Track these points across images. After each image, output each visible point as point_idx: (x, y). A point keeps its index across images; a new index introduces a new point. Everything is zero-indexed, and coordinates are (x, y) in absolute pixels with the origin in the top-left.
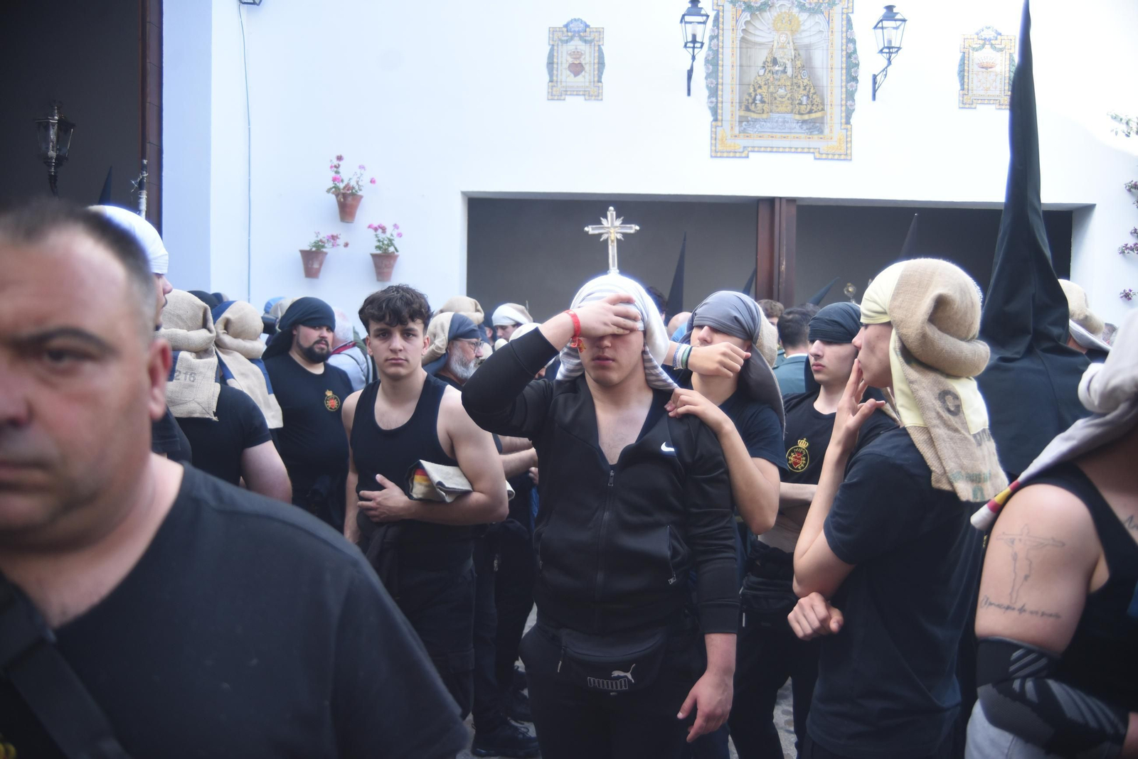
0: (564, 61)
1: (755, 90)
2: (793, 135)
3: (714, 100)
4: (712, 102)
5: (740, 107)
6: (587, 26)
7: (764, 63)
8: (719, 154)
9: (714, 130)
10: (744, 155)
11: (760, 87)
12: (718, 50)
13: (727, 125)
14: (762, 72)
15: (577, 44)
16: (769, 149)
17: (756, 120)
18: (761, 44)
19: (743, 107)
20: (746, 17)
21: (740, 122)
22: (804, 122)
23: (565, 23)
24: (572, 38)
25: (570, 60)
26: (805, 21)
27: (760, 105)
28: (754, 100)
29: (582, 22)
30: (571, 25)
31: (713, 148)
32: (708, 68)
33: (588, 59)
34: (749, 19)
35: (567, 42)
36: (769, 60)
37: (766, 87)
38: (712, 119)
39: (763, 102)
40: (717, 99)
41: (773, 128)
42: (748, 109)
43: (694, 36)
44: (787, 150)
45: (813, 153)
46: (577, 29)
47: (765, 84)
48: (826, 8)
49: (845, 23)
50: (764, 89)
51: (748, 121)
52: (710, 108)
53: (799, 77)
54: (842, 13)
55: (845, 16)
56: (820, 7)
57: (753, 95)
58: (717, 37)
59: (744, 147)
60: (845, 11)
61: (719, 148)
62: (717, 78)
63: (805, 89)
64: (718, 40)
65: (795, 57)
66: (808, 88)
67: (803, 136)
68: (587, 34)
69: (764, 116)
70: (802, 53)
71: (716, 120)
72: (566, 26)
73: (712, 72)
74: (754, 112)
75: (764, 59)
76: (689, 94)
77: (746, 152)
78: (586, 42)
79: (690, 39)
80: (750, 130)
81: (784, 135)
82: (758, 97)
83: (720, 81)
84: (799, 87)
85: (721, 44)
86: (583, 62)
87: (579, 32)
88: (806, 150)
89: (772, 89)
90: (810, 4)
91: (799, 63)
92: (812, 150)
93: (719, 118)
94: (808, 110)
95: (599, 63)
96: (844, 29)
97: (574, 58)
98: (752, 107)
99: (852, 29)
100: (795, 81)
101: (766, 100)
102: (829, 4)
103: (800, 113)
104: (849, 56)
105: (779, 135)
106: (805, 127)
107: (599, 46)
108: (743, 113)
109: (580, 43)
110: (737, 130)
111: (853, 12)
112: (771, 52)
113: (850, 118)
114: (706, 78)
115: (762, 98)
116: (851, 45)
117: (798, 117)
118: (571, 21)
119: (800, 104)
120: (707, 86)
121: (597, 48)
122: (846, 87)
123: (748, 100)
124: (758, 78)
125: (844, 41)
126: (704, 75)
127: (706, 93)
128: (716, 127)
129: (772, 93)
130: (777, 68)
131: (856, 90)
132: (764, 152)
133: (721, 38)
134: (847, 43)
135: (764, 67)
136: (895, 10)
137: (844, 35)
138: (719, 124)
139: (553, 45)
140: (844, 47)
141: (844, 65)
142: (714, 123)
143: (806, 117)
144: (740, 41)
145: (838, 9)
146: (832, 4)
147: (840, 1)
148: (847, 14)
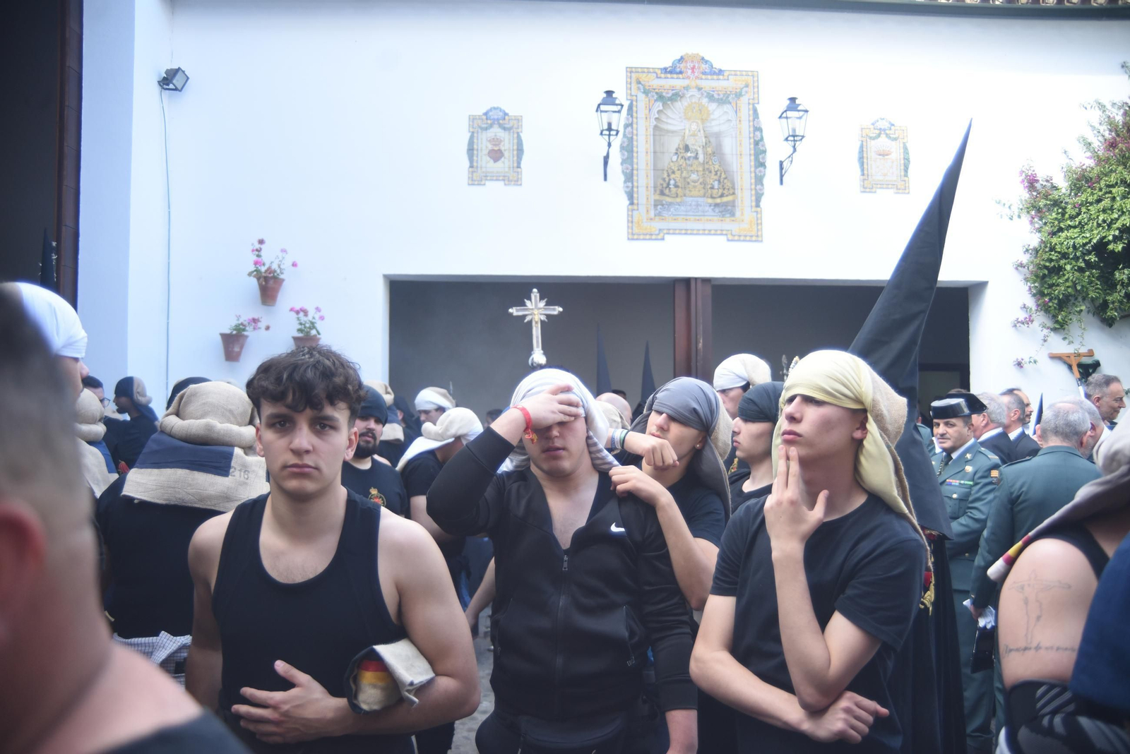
0: (484, 148)
1: (669, 176)
2: (706, 218)
3: (630, 184)
4: (627, 187)
5: (655, 191)
6: (506, 114)
7: (677, 150)
8: (635, 237)
9: (630, 213)
10: (659, 237)
11: (673, 172)
12: (632, 138)
13: (642, 209)
14: (675, 158)
15: (496, 131)
16: (683, 232)
17: (670, 204)
18: (673, 132)
19: (658, 192)
20: (659, 106)
21: (656, 206)
22: (717, 205)
23: (485, 111)
24: (491, 126)
25: (490, 147)
26: (714, 111)
27: (674, 190)
28: (668, 184)
29: (501, 110)
30: (491, 113)
31: (630, 231)
32: (623, 155)
33: (507, 146)
34: (661, 108)
35: (486, 129)
36: (681, 146)
37: (679, 172)
38: (628, 202)
39: (676, 186)
40: (632, 184)
41: (686, 211)
42: (662, 193)
43: (610, 124)
44: (701, 232)
45: (726, 235)
46: (496, 117)
47: (678, 170)
48: (733, 99)
49: (751, 112)
50: (678, 174)
51: (663, 205)
52: (626, 192)
53: (710, 163)
54: (749, 104)
55: (751, 106)
56: (728, 97)
57: (667, 180)
58: (631, 125)
59: (660, 230)
60: (751, 101)
61: (636, 230)
62: (632, 164)
63: (716, 174)
64: (632, 128)
65: (706, 144)
66: (719, 173)
67: (715, 218)
68: (506, 121)
69: (678, 200)
70: (713, 140)
71: (632, 204)
72: (486, 114)
73: (628, 158)
74: (668, 196)
75: (676, 146)
76: (605, 179)
77: (662, 235)
78: (505, 129)
79: (606, 127)
80: (665, 213)
81: (697, 218)
82: (672, 182)
83: (635, 166)
84: (710, 172)
85: (635, 132)
86: (503, 149)
87: (498, 120)
88: (719, 232)
89: (685, 174)
90: (719, 95)
91: (709, 150)
92: (724, 232)
93: (635, 201)
94: (720, 194)
95: (518, 150)
96: (751, 118)
97: (494, 145)
98: (667, 191)
99: (758, 118)
100: (707, 166)
101: (679, 184)
102: (736, 95)
103: (712, 197)
104: (756, 143)
105: (692, 218)
106: (717, 210)
107: (518, 133)
108: (657, 197)
109: (500, 130)
110: (652, 213)
111: (758, 103)
112: (683, 140)
113: (760, 202)
114: (622, 164)
115: (676, 182)
116: (758, 133)
117: (710, 201)
118: (491, 110)
119: (712, 188)
120: (623, 172)
121: (515, 135)
122: (755, 173)
123: (662, 185)
124: (672, 164)
125: (752, 129)
126: (620, 161)
127: (622, 178)
128: (632, 210)
129: (685, 178)
130: (689, 154)
131: (764, 175)
133: (635, 126)
134: (754, 131)
135: (676, 153)
136: (797, 102)
137: (751, 123)
138: (635, 207)
139: (473, 132)
140: (752, 135)
141: (752, 152)
142: (630, 207)
143: (718, 201)
144: (654, 129)
145: (744, 100)
146: (739, 95)
147: (746, 92)
148: (753, 104)
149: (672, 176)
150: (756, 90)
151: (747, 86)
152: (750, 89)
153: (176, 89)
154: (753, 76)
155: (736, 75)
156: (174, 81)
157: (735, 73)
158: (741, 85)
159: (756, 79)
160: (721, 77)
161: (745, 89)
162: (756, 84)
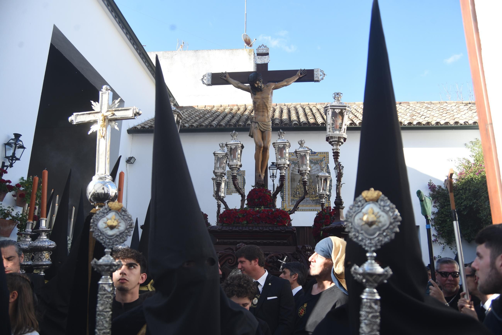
1: (296, 190)
2: (310, 205)
3: (282, 194)
4: (282, 195)
5: (291, 196)
6: (240, 170)
9: (282, 204)
11: (298, 189)
13: (287, 202)
14: (299, 184)
16: (302, 210)
17: (297, 200)
18: (297, 175)
20: (293, 166)
21: (292, 201)
22: (314, 200)
26: (313, 167)
27: (298, 195)
28: (296, 193)
33: (240, 181)
34: (294, 166)
36: (301, 180)
37: (300, 189)
38: (282, 200)
40: (283, 193)
42: (294, 197)
43: (273, 174)
44: (308, 210)
45: (317, 211)
47: (300, 188)
48: (320, 162)
49: (326, 167)
50: (300, 190)
51: (294, 201)
52: (281, 196)
53: (311, 185)
54: (325, 164)
55: (326, 165)
56: (318, 162)
57: (296, 192)
63: (313, 189)
65: (310, 178)
66: (314, 189)
67: (313, 205)
68: (240, 173)
70: (312, 177)
71: (283, 200)
74: (296, 198)
75: (299, 180)
79: (272, 175)
81: (307, 205)
82: (298, 192)
84: (312, 188)
86: (238, 182)
88: (315, 210)
89: (302, 189)
90: (314, 161)
91: (311, 181)
92: (317, 210)
93: (284, 200)
94: (315, 196)
95: (243, 182)
96: (326, 169)
98: (296, 196)
99: (329, 169)
100: (310, 186)
101: (300, 193)
102: (321, 161)
103: (312, 198)
105: (305, 205)
106: (314, 202)
107: (244, 176)
108: (292, 198)
110: (290, 204)
111: (329, 163)
113: (330, 199)
115: (299, 192)
117: (311, 199)
119: (312, 194)
121: (243, 177)
123: (294, 193)
124: (297, 186)
128: (283, 203)
131: (331, 189)
132: (302, 211)
135: (299, 182)
138: (284, 202)
139: (228, 176)
142: (282, 202)
143: (314, 199)
144: (291, 174)
145: (324, 162)
146: (322, 161)
147: (324, 160)
148: (327, 164)
149: (298, 190)
150: (328, 159)
151: (325, 157)
152: (326, 158)
153: (131, 163)
154: (327, 154)
156: (131, 161)
157: (320, 153)
158: (322, 157)
159: (328, 155)
160: (315, 155)
161: (324, 159)
162: (328, 157)
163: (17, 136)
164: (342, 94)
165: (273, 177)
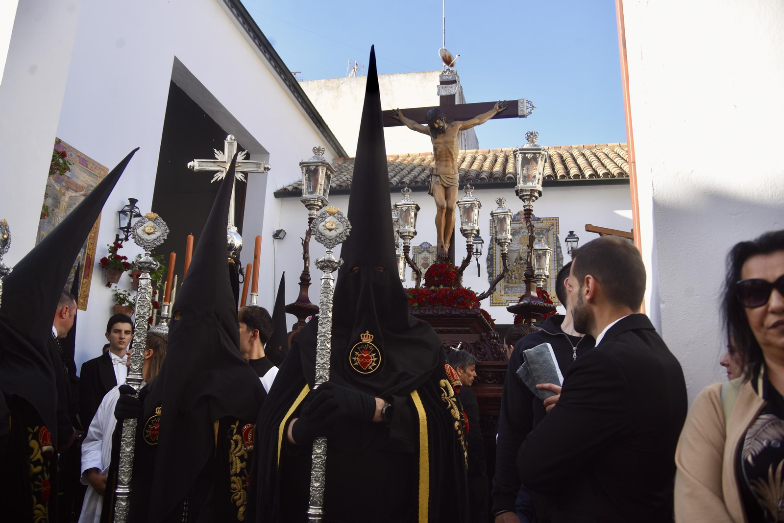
0: (420, 262)
1: (511, 273)
3: (491, 278)
4: (490, 279)
6: (431, 245)
7: (516, 260)
8: (494, 305)
10: (506, 304)
11: (514, 271)
12: (493, 255)
13: (498, 290)
14: (515, 264)
15: (425, 254)
17: (512, 287)
18: (514, 251)
19: (506, 281)
21: (505, 288)
23: (420, 244)
24: (423, 251)
25: (422, 261)
27: (514, 280)
28: (511, 277)
29: (428, 243)
30: (423, 245)
31: (491, 301)
32: (488, 263)
33: (431, 261)
35: (420, 253)
36: (518, 258)
37: (517, 271)
39: (515, 278)
40: (493, 278)
41: (521, 291)
46: (426, 247)
48: (545, 232)
49: (555, 239)
51: (508, 288)
52: (489, 282)
54: (554, 234)
55: (555, 236)
56: (542, 232)
58: (492, 248)
59: (507, 301)
60: (555, 233)
61: (494, 301)
62: (493, 268)
64: (493, 250)
68: (431, 249)
69: (516, 285)
72: (421, 246)
73: (490, 265)
74: (511, 283)
75: (516, 258)
76: (479, 276)
77: (508, 303)
78: (430, 253)
80: (510, 292)
82: (513, 276)
83: (494, 269)
85: (494, 252)
86: (429, 262)
87: (427, 248)
89: (520, 272)
90: (538, 231)
96: (555, 242)
97: (425, 261)
98: (510, 281)
99: (558, 241)
101: (517, 277)
104: (558, 255)
108: (506, 284)
109: (427, 253)
110: (503, 292)
111: (558, 233)
112: (519, 254)
114: (487, 268)
115: (515, 276)
116: (559, 249)
118: (423, 243)
120: (488, 272)
122: (557, 270)
123: (508, 278)
124: (513, 267)
125: (555, 247)
126: (487, 266)
127: (487, 275)
129: (520, 274)
130: (522, 262)
133: (494, 249)
134: (557, 248)
135: (515, 262)
136: (574, 233)
137: (555, 244)
139: (414, 255)
140: (555, 250)
141: (556, 259)
145: (551, 232)
146: (548, 230)
147: (552, 228)
148: (556, 234)
149: (514, 273)
150: (557, 227)
151: (553, 225)
152: (555, 227)
153: (280, 238)
154: (556, 220)
155: (547, 220)
156: (280, 235)
157: (547, 219)
158: (549, 225)
159: (557, 221)
160: (539, 222)
161: (552, 227)
162: (557, 224)
163: (133, 201)
164: (537, 133)
165: (477, 255)
